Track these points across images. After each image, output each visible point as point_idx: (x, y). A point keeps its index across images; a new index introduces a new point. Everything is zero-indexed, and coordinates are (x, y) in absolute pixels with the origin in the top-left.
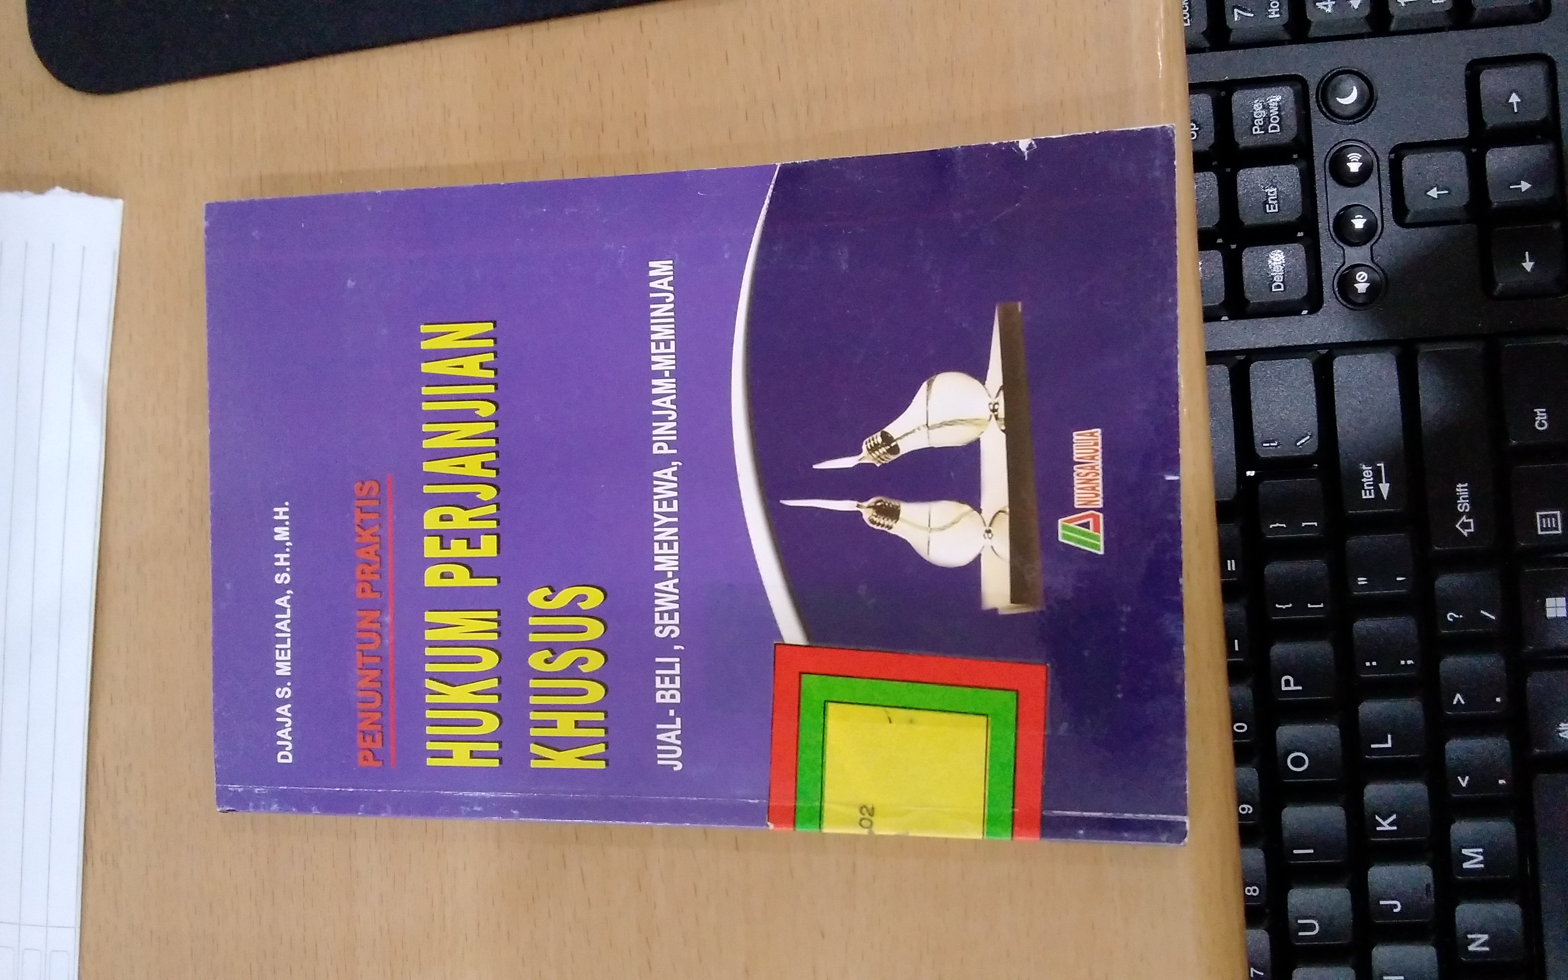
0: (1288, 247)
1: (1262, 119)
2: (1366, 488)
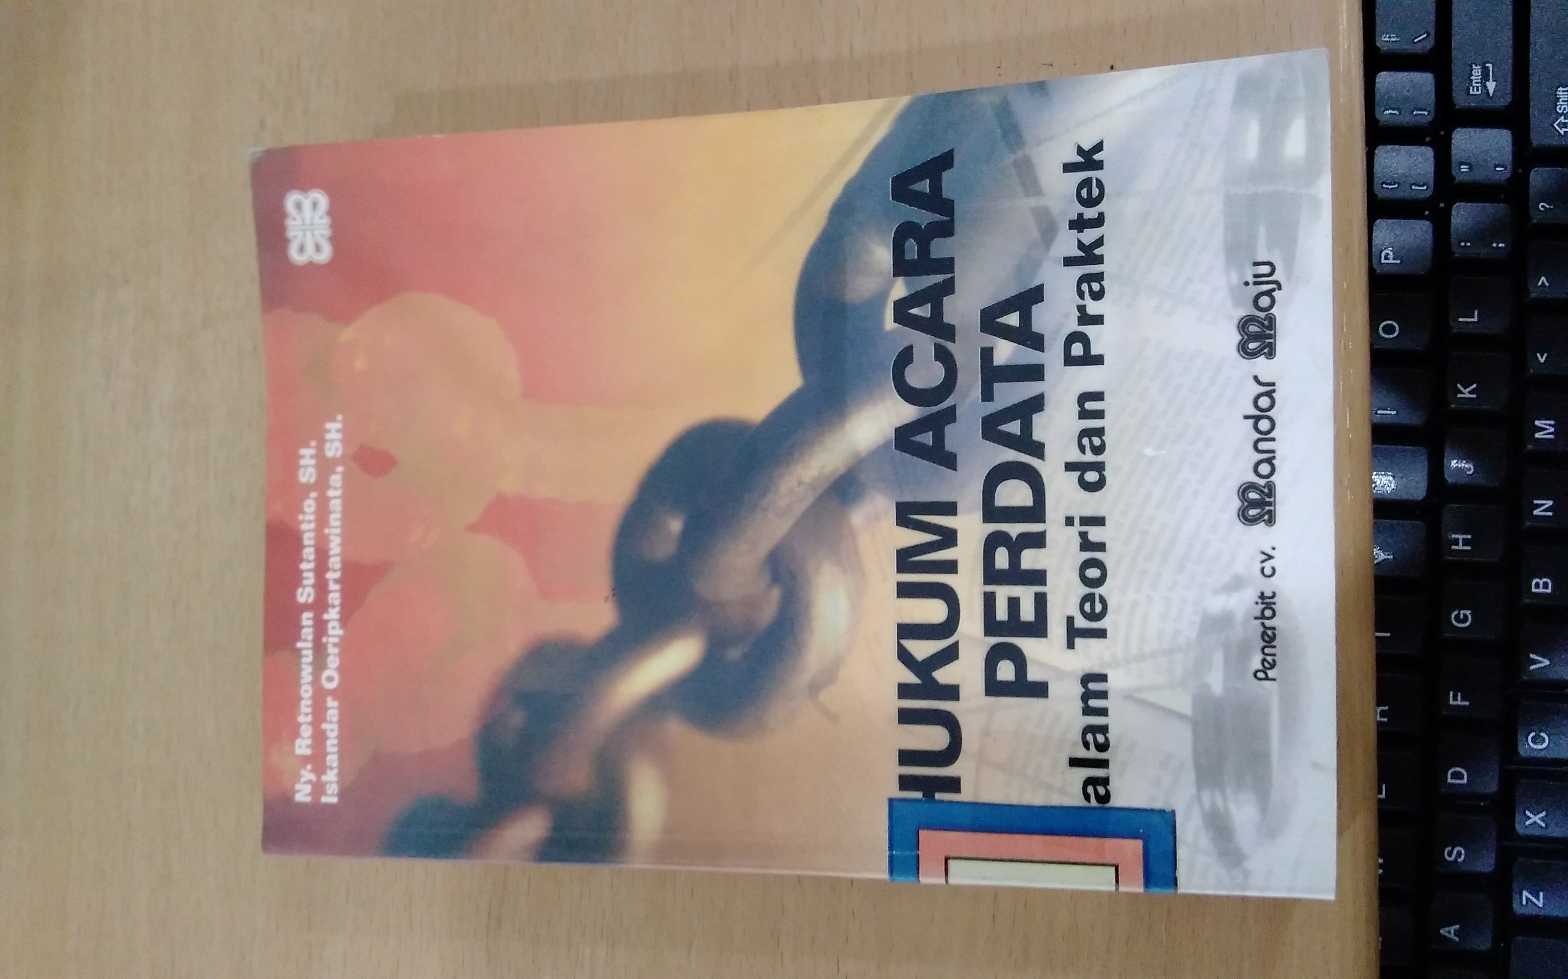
2: (1474, 85)
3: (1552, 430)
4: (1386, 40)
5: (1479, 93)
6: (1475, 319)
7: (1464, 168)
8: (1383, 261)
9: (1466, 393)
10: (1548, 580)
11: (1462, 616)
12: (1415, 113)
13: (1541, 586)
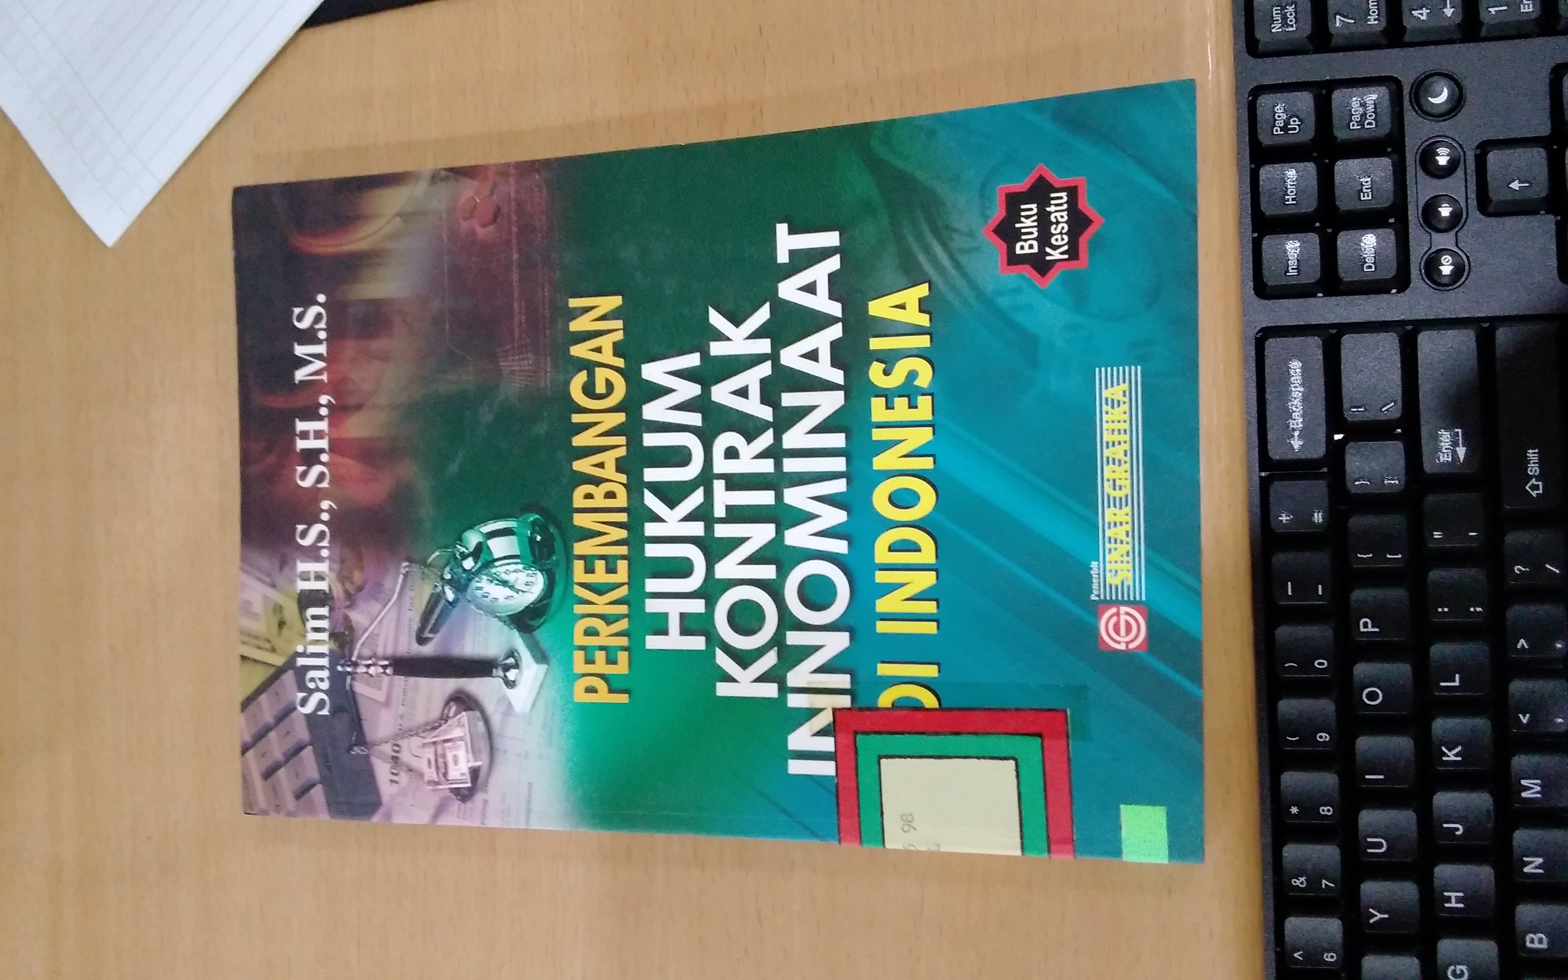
0: (1380, 231)
1: (1359, 116)
2: (1444, 451)
3: (1539, 789)
4: (1352, 410)
5: (1450, 460)
6: (1457, 684)
7: (1437, 535)
8: (1362, 629)
9: (1451, 756)
10: (1542, 936)
11: (1458, 972)
12: (1386, 482)
13: (1536, 941)
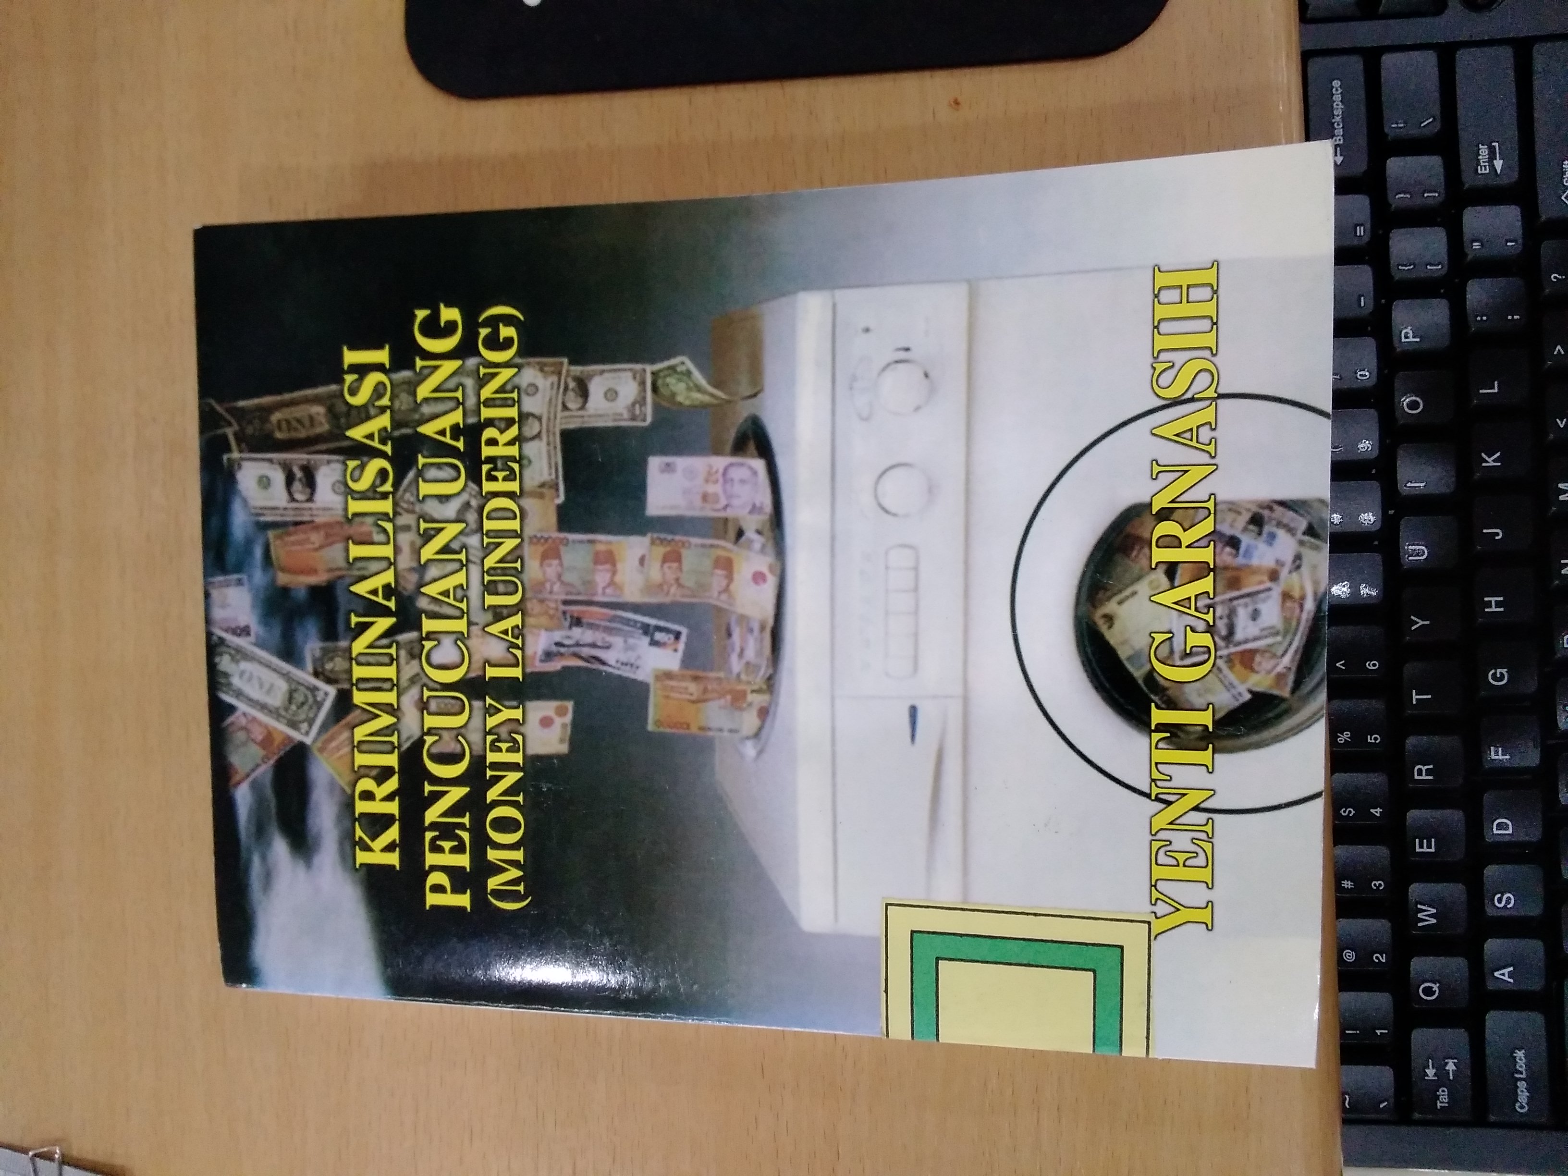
2: (1482, 164)
4: (1393, 126)
5: (1487, 171)
6: (1496, 390)
7: (1476, 246)
8: (1403, 340)
9: (1491, 461)
11: (1498, 675)
12: (1426, 195)
